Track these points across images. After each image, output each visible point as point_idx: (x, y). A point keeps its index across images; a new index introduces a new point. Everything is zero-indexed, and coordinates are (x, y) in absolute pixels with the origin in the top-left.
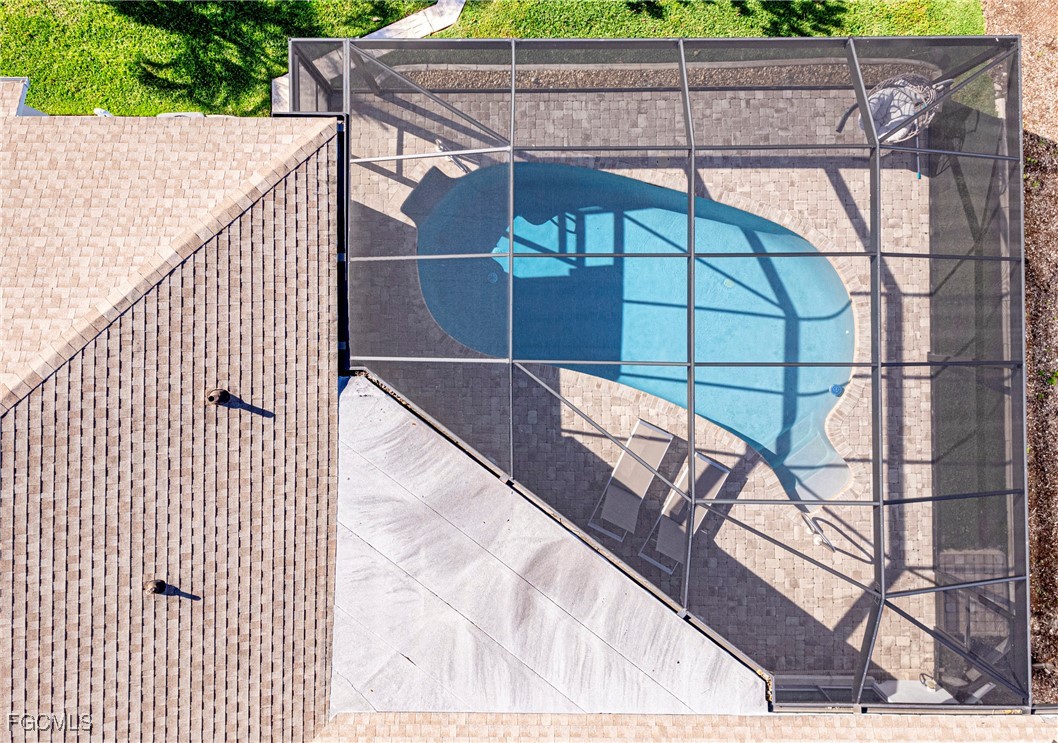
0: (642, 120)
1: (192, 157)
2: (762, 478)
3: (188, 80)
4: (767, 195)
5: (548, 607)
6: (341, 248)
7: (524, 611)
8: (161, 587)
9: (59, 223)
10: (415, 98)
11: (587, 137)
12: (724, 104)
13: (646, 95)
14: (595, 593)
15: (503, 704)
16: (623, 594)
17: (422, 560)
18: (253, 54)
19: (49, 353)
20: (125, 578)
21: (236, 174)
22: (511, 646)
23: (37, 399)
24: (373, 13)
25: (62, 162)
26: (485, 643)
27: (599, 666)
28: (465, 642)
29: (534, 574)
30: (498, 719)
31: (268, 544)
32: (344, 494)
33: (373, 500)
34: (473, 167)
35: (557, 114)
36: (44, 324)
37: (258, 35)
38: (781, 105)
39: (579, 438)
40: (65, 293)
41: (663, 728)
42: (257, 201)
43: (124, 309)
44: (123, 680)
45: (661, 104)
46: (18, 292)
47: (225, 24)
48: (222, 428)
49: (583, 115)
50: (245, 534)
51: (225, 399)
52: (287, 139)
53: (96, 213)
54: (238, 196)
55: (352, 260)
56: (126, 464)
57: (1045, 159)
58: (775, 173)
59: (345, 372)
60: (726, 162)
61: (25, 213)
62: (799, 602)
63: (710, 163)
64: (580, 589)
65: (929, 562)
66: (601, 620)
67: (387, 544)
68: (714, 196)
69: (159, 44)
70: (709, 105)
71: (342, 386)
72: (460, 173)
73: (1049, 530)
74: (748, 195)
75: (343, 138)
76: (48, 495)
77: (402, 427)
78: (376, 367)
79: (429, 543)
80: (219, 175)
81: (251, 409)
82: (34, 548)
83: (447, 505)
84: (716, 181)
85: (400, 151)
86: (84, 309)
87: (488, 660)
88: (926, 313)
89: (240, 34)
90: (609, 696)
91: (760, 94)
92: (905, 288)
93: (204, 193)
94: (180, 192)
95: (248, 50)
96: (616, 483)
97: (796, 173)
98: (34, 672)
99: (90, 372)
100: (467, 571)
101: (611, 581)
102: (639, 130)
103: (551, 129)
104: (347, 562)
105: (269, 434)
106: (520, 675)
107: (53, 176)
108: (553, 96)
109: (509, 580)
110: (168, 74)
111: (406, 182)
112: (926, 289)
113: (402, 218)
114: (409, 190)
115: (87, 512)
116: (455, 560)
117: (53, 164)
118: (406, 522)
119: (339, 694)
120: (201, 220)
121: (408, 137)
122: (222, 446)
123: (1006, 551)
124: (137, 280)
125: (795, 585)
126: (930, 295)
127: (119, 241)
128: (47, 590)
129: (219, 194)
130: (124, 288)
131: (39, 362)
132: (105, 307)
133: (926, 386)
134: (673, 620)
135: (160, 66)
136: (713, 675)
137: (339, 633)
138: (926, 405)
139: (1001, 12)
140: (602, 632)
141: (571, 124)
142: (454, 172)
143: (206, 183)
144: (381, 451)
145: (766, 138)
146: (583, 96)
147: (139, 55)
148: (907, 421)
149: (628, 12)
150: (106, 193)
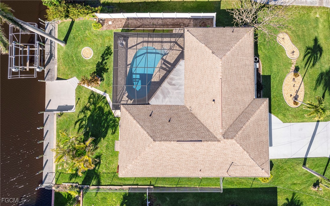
0: (121, 71)
1: (125, 120)
2: (164, 57)
3: (114, 128)
4: (131, 56)
5: (174, 82)
6: (135, 104)
7: (174, 85)
8: (169, 121)
9: (131, 133)
10: (118, 99)
11: (123, 78)
12: (119, 61)
13: (118, 71)
14: (172, 77)
15: (183, 87)
16: (172, 75)
17: (169, 96)
18: (112, 119)
19: (145, 132)
20: (168, 125)
21: (127, 115)
22: (178, 86)
23: (149, 133)
24: (107, 105)
25: (125, 134)
26: (178, 89)
27: (180, 77)
28: (177, 91)
29: (170, 84)
30: (185, 88)
31: (166, 111)
32: (161, 104)
33: (162, 101)
34: (126, 92)
35: (120, 81)
36: (142, 133)
37: (109, 119)
38: (120, 55)
39: (160, 79)
40: (139, 131)
41: (186, 71)
42: (130, 113)
43: (140, 125)
44: (178, 125)
45: (119, 69)
46: (139, 136)
47: (108, 123)
48: (154, 116)
49: (120, 78)
50: (165, 114)
51: (150, 116)
52: (123, 110)
53: (130, 129)
54: (129, 114)
55: (136, 103)
56: (156, 125)
57: (127, 24)
58: (128, 56)
59: (149, 104)
60: (127, 61)
61: (130, 137)
62: (179, 54)
63: (127, 63)
64: (172, 79)
65: (175, 38)
66: (175, 77)
67: (167, 99)
68: (131, 63)
69: (110, 131)
70: (120, 63)
71: (150, 104)
72: (127, 93)
73: (171, 25)
74: (131, 59)
75: (123, 104)
76: (159, 132)
77: (155, 98)
78: (148, 101)
79: (167, 95)
80: (127, 117)
81: (152, 113)
82: (164, 133)
83: (163, 93)
84: (129, 63)
85: (125, 101)
86: (140, 129)
87: (179, 89)
88: (145, 38)
89: (109, 121)
90: (183, 76)
91: (118, 57)
92: (142, 40)
93: (129, 118)
94: (129, 121)
95: (111, 120)
96: (165, 75)
97: (128, 53)
98: (176, 133)
99: (147, 128)
100: (170, 91)
101: (171, 76)
102: (122, 72)
103: (122, 82)
104: (169, 104)
105: (155, 111)
106: (180, 85)
107: (126, 135)
108: (118, 82)
109: (171, 87)
110: (114, 130)
111: (128, 100)
112: (142, 38)
113: (132, 101)
114: (129, 100)
115: (161, 128)
116: (169, 92)
117: (125, 135)
118: (165, 97)
119: (182, 104)
120: (132, 118)
121: (122, 100)
122: (155, 116)
123: (173, 30)
124: (137, 124)
125: (177, 54)
126: (143, 38)
127: (134, 126)
128: (168, 132)
129: (129, 117)
130: (138, 125)
131: (145, 133)
132: (140, 127)
133: (154, 38)
134: (175, 69)
135: (113, 131)
136: (180, 65)
137: (176, 104)
138: (156, 38)
139: (109, 28)
140: (176, 77)
141: (121, 80)
142: (127, 94)
143: (128, 118)
144: (157, 100)
145: (124, 56)
146: (118, 78)
147: (111, 134)
148: (158, 40)
149: (108, 73)
150: (128, 129)
